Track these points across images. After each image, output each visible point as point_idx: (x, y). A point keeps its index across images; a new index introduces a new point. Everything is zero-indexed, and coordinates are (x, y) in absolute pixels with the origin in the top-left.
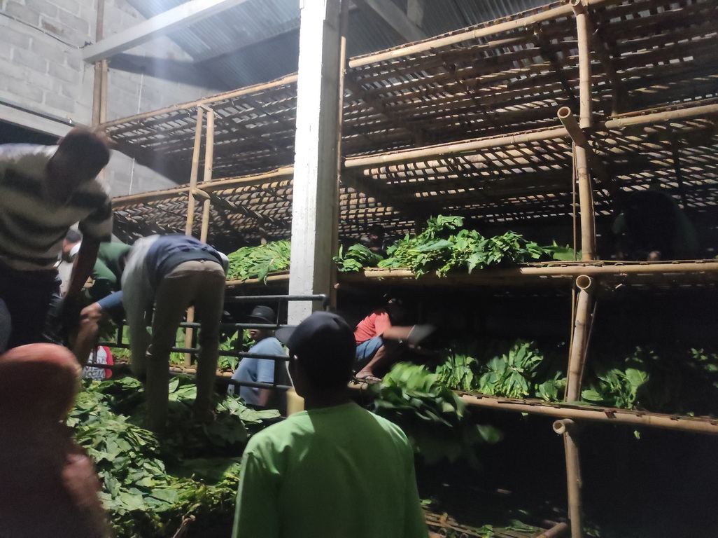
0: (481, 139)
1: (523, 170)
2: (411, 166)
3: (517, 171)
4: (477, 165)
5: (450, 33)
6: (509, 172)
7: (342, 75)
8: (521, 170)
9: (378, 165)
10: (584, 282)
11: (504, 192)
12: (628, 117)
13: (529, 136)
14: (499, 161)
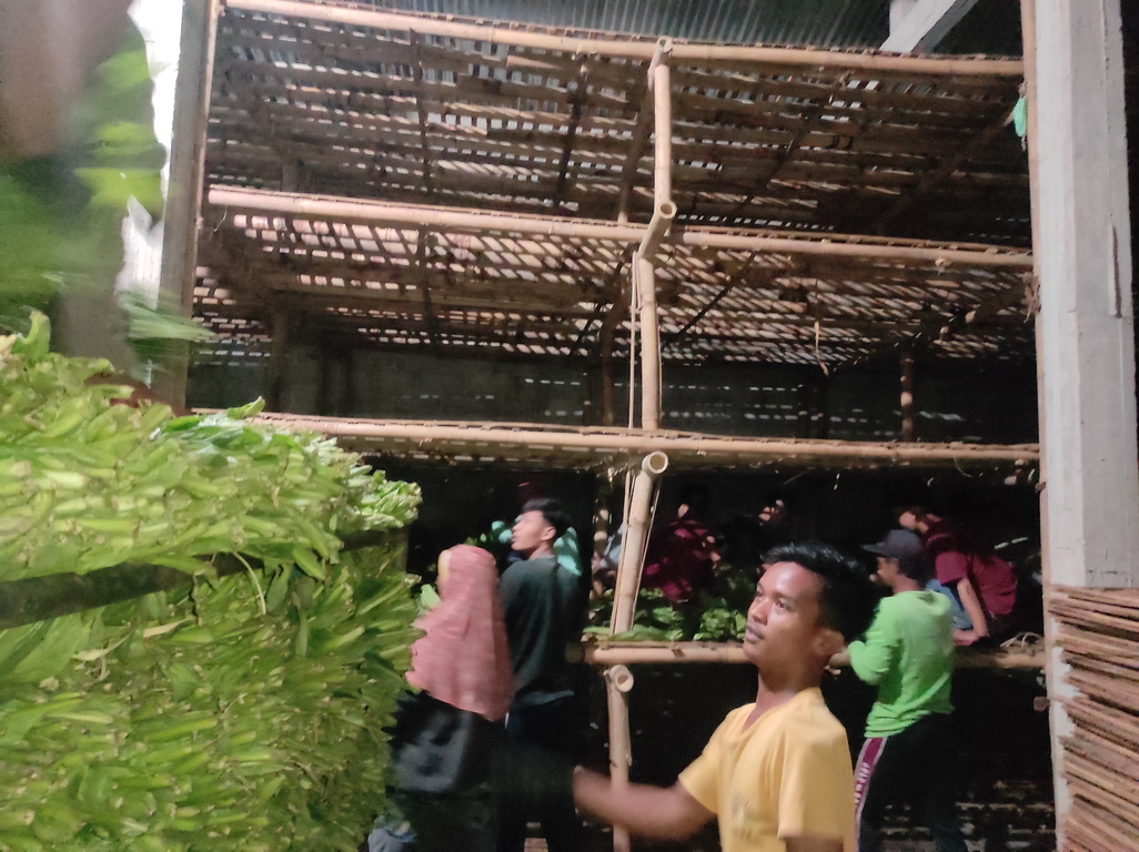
0: (499, 213)
2: (340, 228)
3: (509, 273)
4: (457, 253)
5: (449, 17)
6: (496, 274)
7: (214, 16)
8: (516, 274)
9: (269, 214)
10: (656, 462)
11: (458, 300)
12: (711, 232)
13: (576, 228)
14: (498, 253)
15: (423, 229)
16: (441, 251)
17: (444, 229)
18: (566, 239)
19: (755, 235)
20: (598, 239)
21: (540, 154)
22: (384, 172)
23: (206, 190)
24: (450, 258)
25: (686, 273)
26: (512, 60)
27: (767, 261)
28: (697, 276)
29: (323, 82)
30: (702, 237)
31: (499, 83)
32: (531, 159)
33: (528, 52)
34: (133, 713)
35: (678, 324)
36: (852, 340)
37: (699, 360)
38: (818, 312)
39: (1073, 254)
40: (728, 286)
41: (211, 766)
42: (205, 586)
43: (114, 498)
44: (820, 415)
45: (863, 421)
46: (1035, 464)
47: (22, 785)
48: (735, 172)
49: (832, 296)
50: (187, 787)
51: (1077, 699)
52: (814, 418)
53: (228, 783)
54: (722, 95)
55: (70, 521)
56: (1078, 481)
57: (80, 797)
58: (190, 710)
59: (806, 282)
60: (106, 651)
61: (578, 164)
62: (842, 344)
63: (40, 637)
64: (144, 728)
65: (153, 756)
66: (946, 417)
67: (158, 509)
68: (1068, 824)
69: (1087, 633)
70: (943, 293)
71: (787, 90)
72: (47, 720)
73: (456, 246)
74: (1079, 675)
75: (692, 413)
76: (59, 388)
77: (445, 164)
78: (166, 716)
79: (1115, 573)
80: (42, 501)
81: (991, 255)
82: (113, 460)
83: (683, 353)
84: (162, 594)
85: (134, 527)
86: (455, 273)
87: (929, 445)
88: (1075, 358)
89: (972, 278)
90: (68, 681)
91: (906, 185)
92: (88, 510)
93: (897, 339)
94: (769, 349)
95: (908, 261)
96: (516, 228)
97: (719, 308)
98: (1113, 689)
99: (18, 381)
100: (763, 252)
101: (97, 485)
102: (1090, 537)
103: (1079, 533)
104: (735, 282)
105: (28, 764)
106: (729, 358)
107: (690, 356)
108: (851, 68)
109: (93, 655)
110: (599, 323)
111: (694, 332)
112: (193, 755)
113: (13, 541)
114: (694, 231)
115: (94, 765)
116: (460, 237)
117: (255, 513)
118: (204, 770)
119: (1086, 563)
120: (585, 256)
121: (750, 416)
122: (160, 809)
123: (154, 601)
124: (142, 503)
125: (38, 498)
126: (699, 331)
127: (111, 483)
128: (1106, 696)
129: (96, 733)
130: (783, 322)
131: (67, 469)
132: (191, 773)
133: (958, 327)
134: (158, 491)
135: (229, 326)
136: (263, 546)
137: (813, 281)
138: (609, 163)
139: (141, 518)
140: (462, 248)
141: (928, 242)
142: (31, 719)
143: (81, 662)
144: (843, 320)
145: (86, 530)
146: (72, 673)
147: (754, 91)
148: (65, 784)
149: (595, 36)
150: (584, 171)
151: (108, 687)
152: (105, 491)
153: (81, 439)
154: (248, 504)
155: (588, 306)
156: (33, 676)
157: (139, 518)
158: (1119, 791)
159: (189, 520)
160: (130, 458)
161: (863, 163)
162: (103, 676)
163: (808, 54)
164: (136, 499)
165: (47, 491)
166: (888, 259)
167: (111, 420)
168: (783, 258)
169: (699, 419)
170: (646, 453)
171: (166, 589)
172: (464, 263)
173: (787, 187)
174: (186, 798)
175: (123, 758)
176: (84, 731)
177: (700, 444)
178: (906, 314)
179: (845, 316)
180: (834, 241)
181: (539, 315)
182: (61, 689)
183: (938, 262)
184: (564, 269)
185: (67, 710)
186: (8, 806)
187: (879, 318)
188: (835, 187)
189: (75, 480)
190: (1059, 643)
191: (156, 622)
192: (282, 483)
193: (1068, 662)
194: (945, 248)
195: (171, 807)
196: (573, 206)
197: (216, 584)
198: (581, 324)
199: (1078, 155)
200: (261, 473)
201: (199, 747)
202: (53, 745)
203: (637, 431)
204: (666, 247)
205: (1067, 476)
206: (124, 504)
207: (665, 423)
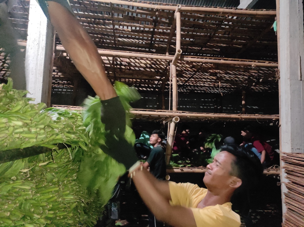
0: (134, 52)
1: (140, 69)
3: (137, 68)
6: (134, 69)
8: (139, 69)
10: (176, 119)
11: (123, 76)
12: (191, 58)
13: (155, 56)
14: (134, 63)
15: (114, 57)
16: (119, 63)
17: (120, 57)
18: (152, 59)
19: (203, 58)
20: (161, 59)
21: (145, 36)
22: (103, 41)
23: (56, 46)
24: (121, 65)
25: (185, 68)
26: (138, 11)
27: (206, 65)
28: (187, 69)
29: (87, 17)
30: (189, 59)
31: (134, 17)
32: (143, 38)
33: (142, 9)
34: (36, 186)
35: (182, 82)
36: (229, 87)
37: (188, 92)
38: (220, 79)
39: (289, 63)
40: (196, 72)
41: (57, 200)
42: (55, 152)
43: (30, 128)
44: (220, 107)
45: (232, 108)
46: (278, 120)
47: (7, 205)
48: (198, 41)
49: (224, 75)
50: (51, 206)
51: (289, 183)
52: (219, 108)
53: (62, 205)
54: (194, 20)
55: (18, 134)
56: (289, 124)
57: (22, 208)
58: (52, 185)
59: (217, 71)
60: (29, 169)
61: (155, 39)
62: (226, 88)
63: (11, 166)
64: (39, 190)
65: (42, 197)
66: (254, 107)
67: (42, 131)
68: (286, 216)
69: (291, 165)
70: (254, 74)
71: (211, 19)
72: (13, 188)
73: (123, 61)
74: (289, 176)
75: (186, 106)
76: (15, 98)
77: (120, 39)
78: (45, 187)
79: (299, 149)
80: (11, 129)
81: (267, 64)
82: (30, 118)
83: (183, 90)
84: (44, 154)
85: (36, 136)
86: (122, 69)
87: (249, 115)
88: (289, 92)
89: (261, 70)
90: (19, 177)
91: (244, 45)
92: (24, 131)
93: (241, 86)
94: (207, 89)
95: (245, 65)
96: (139, 56)
97: (193, 78)
98: (298, 180)
99: (4, 96)
100: (205, 63)
101: (26, 125)
102: (292, 140)
103: (290, 138)
104: (198, 71)
105: (8, 199)
106: (196, 91)
107: (185, 91)
108: (230, 13)
109: (25, 171)
110: (161, 82)
111: (187, 84)
112: (52, 197)
113: (3, 140)
114: (187, 57)
115: (26, 200)
116: (124, 59)
117: (69, 132)
118: (56, 201)
119: (291, 146)
120: (157, 64)
121: (201, 107)
122: (44, 211)
123: (41, 156)
124: (38, 130)
125: (10, 128)
126: (188, 84)
127: (30, 124)
128: (297, 182)
129: (27, 191)
130: (211, 82)
131: (18, 120)
132: (52, 202)
133: (258, 83)
134: (42, 126)
135: (62, 83)
136: (71, 141)
137: (219, 71)
138: (164, 39)
139: (38, 134)
140: (124, 62)
141: (250, 60)
142: (9, 187)
143: (22, 172)
144: (227, 81)
145: (23, 137)
146: (20, 176)
147: (203, 19)
148: (18, 205)
149: (160, 4)
150: (157, 41)
151: (29, 179)
152: (28, 126)
153: (21, 112)
154: (67, 130)
155: (158, 77)
156: (9, 176)
157: (37, 134)
158: (300, 207)
159: (51, 134)
160: (35, 117)
161: (233, 38)
162: (28, 176)
163: (218, 9)
164: (36, 128)
165: (12, 126)
166: (239, 65)
167: (30, 107)
168: (211, 65)
169: (188, 108)
170: (174, 117)
171: (45, 153)
172: (125, 66)
173: (212, 45)
174: (50, 209)
175: (34, 198)
176: (23, 191)
177: (188, 114)
178: (244, 79)
179: (227, 80)
180: (225, 60)
181: (145, 80)
182: (17, 179)
183: (252, 65)
184: (152, 68)
185: (18, 185)
186: (3, 211)
187: (236, 81)
188: (225, 45)
189: (20, 123)
190: (284, 168)
191: (43, 161)
192: (76, 125)
193: (286, 173)
194: (254, 62)
195: (47, 211)
196: (154, 50)
197: (58, 151)
198: (156, 82)
199: (291, 36)
200: (70, 122)
201: (54, 195)
202: (15, 194)
203: (171, 111)
204: (179, 61)
205: (287, 123)
206: (33, 130)
207: (178, 109)
